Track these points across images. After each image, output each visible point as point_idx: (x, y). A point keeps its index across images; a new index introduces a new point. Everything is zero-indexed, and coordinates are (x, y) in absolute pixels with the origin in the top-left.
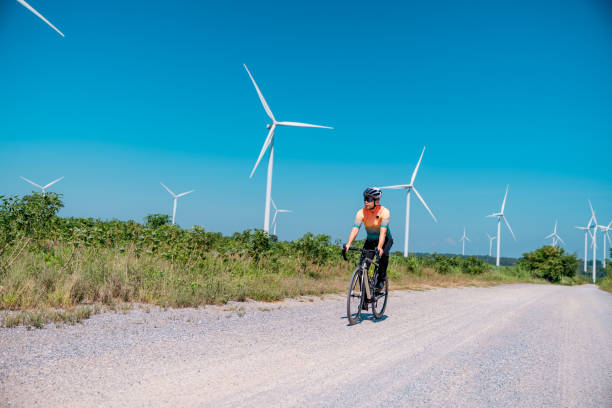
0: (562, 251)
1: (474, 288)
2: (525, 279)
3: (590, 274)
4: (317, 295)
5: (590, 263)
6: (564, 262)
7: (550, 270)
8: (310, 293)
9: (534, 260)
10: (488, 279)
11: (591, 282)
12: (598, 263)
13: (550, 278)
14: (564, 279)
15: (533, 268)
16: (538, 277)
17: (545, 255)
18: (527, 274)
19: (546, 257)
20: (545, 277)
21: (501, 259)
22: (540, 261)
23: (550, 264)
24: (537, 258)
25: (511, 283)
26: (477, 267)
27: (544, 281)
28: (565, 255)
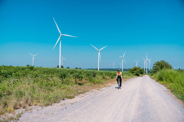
0: (140, 68)
2: (132, 76)
3: (146, 72)
4: (83, 93)
5: (146, 69)
6: (140, 71)
7: (137, 73)
9: (133, 70)
11: (146, 74)
12: (148, 69)
14: (140, 75)
15: (133, 73)
18: (132, 74)
19: (136, 69)
20: (136, 75)
21: (123, 69)
22: (134, 71)
23: (137, 71)
27: (136, 76)
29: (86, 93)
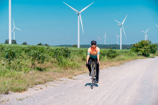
0: (150, 42)
1: (114, 67)
2: (135, 57)
4: (43, 84)
6: (151, 47)
7: (145, 51)
8: (40, 83)
9: (138, 47)
10: (119, 60)
13: (145, 55)
14: (151, 55)
15: (138, 51)
16: (140, 55)
17: (143, 44)
18: (135, 54)
19: (143, 45)
20: (143, 54)
21: (122, 45)
22: (140, 48)
23: (145, 48)
24: (139, 46)
25: (129, 61)
26: (113, 54)
27: (143, 57)
28: (151, 44)
29: (47, 84)
